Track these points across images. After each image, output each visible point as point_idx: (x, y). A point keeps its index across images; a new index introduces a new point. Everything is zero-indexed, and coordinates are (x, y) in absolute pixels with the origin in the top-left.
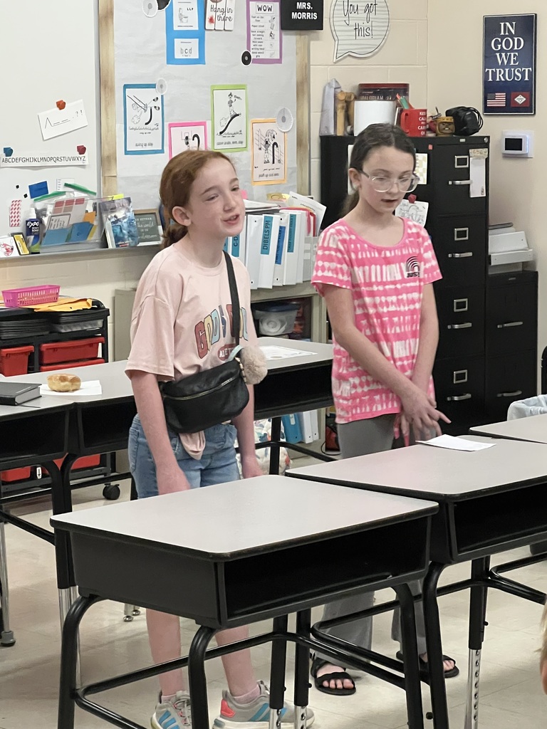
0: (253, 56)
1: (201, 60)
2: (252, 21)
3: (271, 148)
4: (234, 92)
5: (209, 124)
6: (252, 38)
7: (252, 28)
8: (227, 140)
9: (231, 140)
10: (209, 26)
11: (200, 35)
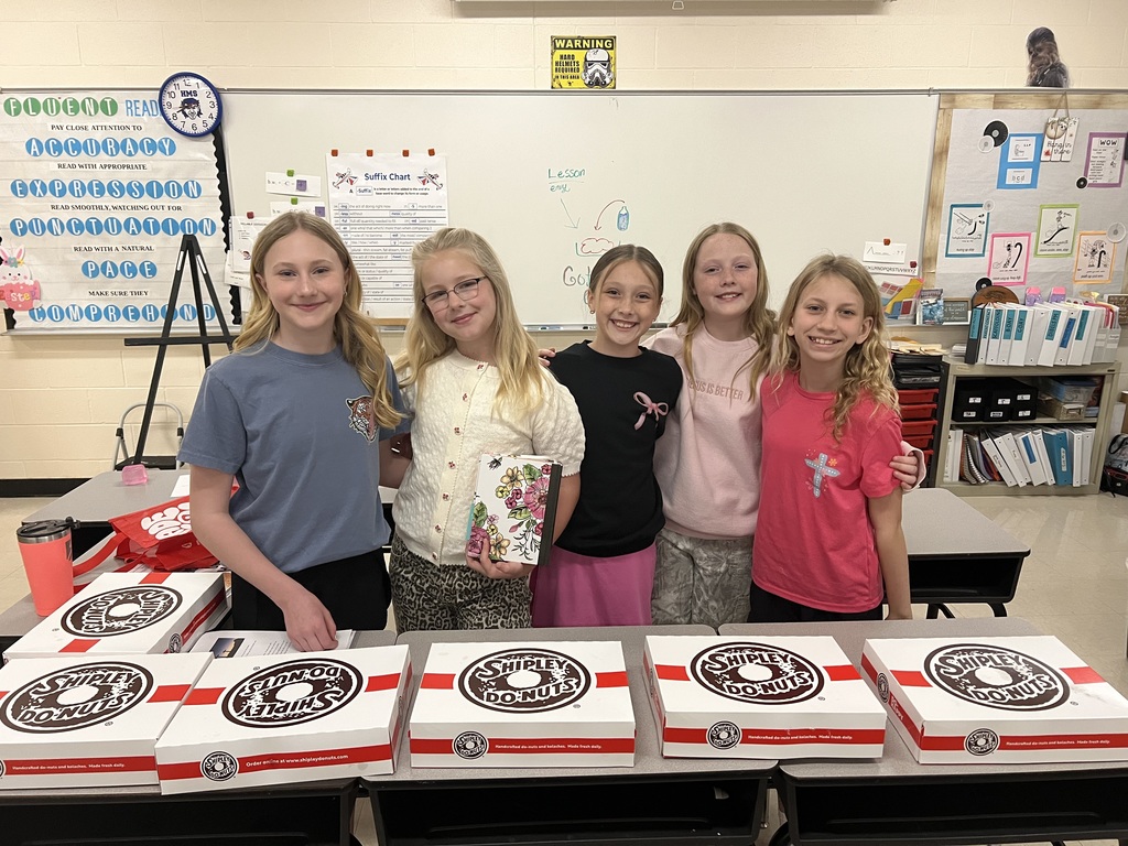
0: (1089, 181)
1: (1033, 184)
2: (1093, 153)
3: (1098, 255)
4: (1064, 210)
5: (1034, 235)
6: (1091, 167)
7: (1092, 159)
8: (1051, 248)
9: (1056, 247)
10: (1043, 158)
11: (1035, 166)
